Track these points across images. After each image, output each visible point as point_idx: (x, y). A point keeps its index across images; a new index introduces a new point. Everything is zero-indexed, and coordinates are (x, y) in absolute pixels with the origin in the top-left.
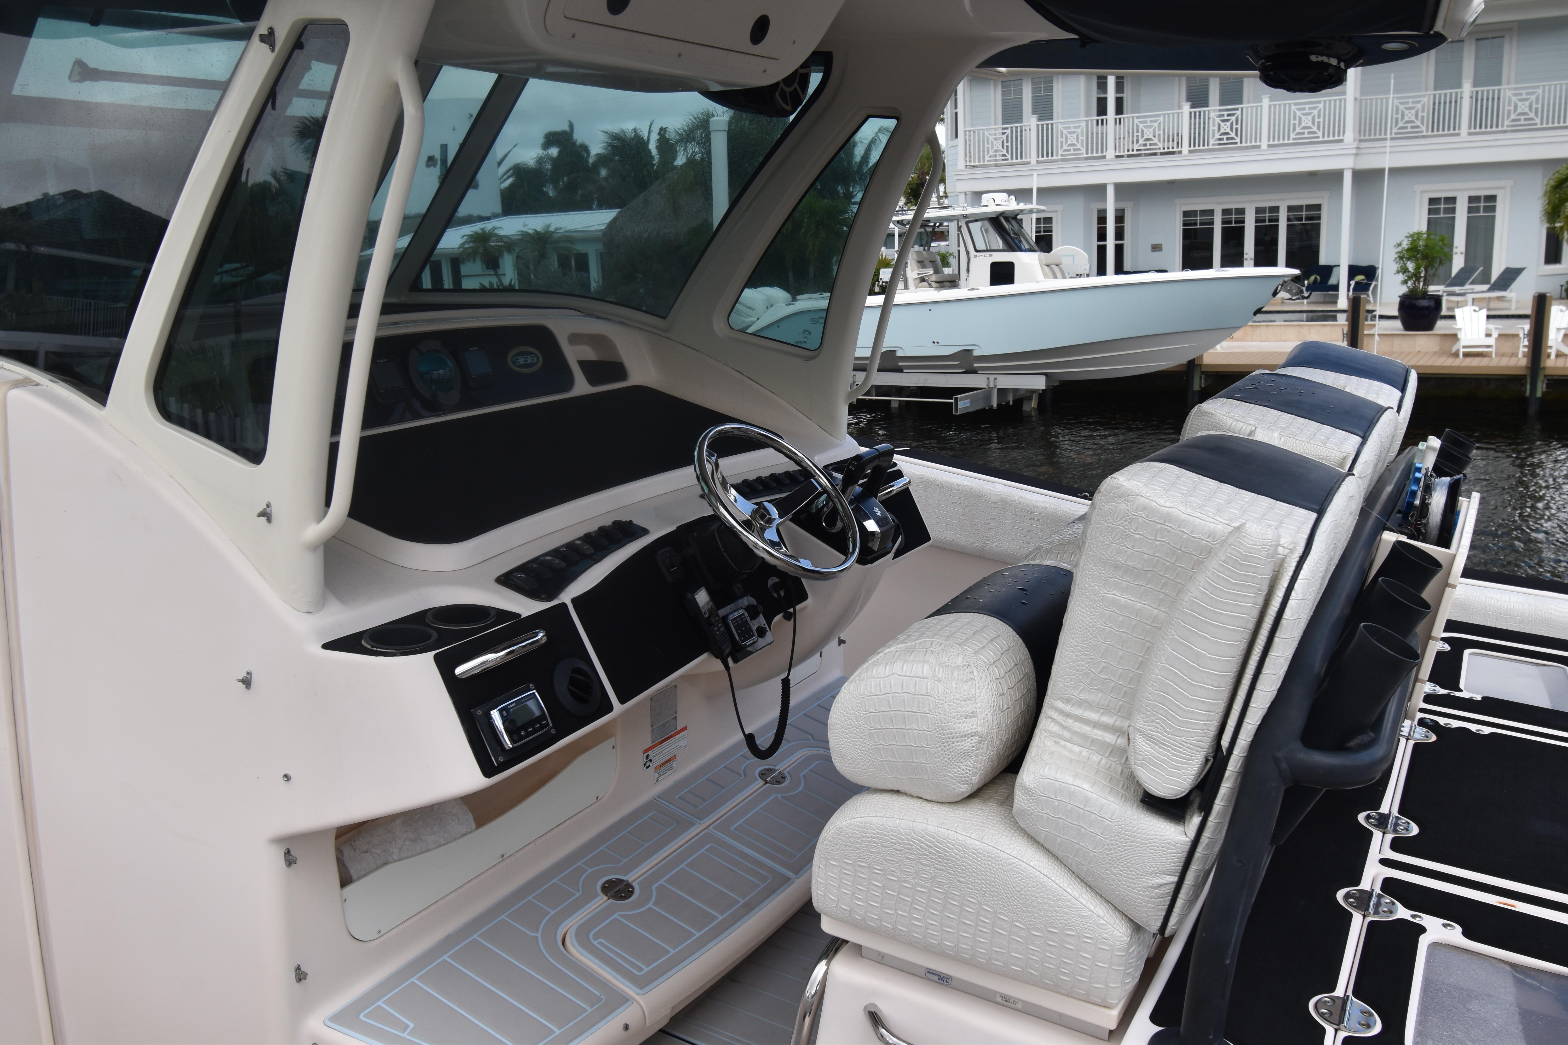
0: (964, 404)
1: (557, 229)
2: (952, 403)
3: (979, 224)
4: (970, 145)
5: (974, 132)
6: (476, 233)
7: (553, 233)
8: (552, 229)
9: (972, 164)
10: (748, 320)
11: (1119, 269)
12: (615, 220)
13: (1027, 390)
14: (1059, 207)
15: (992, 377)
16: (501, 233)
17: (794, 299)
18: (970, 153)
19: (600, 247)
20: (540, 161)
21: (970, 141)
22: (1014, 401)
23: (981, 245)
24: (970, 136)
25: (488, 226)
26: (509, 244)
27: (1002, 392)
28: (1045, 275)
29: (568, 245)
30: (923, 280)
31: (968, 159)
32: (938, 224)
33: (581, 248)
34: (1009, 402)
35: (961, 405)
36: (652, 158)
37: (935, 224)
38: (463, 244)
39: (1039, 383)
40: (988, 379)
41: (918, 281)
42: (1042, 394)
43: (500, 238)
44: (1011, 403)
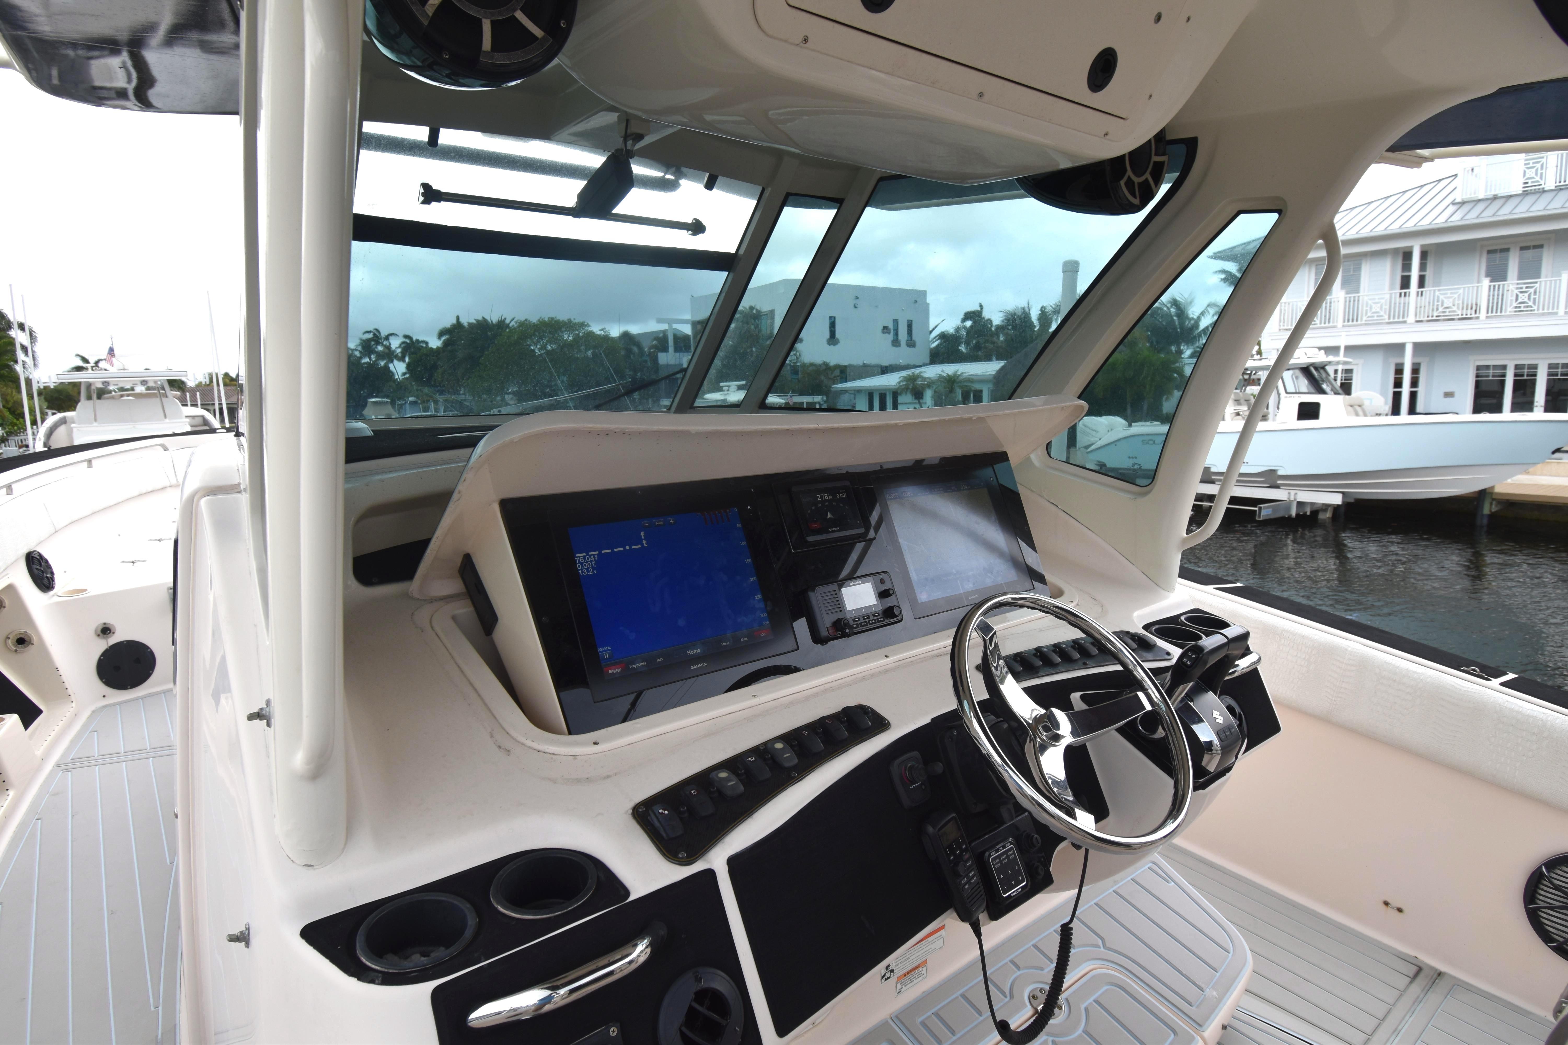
0: (1266, 512)
1: (962, 373)
2: (1255, 511)
3: (1291, 372)
4: (1284, 314)
5: (1289, 304)
6: (909, 375)
7: (959, 375)
8: (959, 373)
9: (1285, 327)
10: (1093, 440)
11: (1412, 411)
12: (1002, 368)
13: (1323, 504)
14: (1360, 361)
15: (1293, 492)
16: (926, 375)
17: (1130, 425)
18: (1284, 319)
19: (991, 386)
20: (958, 329)
21: (1285, 310)
22: (1311, 512)
23: (1291, 389)
24: (1285, 306)
25: (917, 371)
26: (930, 384)
27: (1300, 504)
28: (1348, 413)
29: (969, 384)
30: (1238, 414)
31: (1282, 324)
32: (1254, 372)
33: (977, 386)
34: (1306, 512)
35: (1263, 512)
36: (1035, 326)
37: (1251, 372)
38: (899, 382)
39: (1336, 499)
40: (1289, 493)
41: (1234, 415)
42: (1336, 508)
43: (924, 379)
44: (1308, 513)
